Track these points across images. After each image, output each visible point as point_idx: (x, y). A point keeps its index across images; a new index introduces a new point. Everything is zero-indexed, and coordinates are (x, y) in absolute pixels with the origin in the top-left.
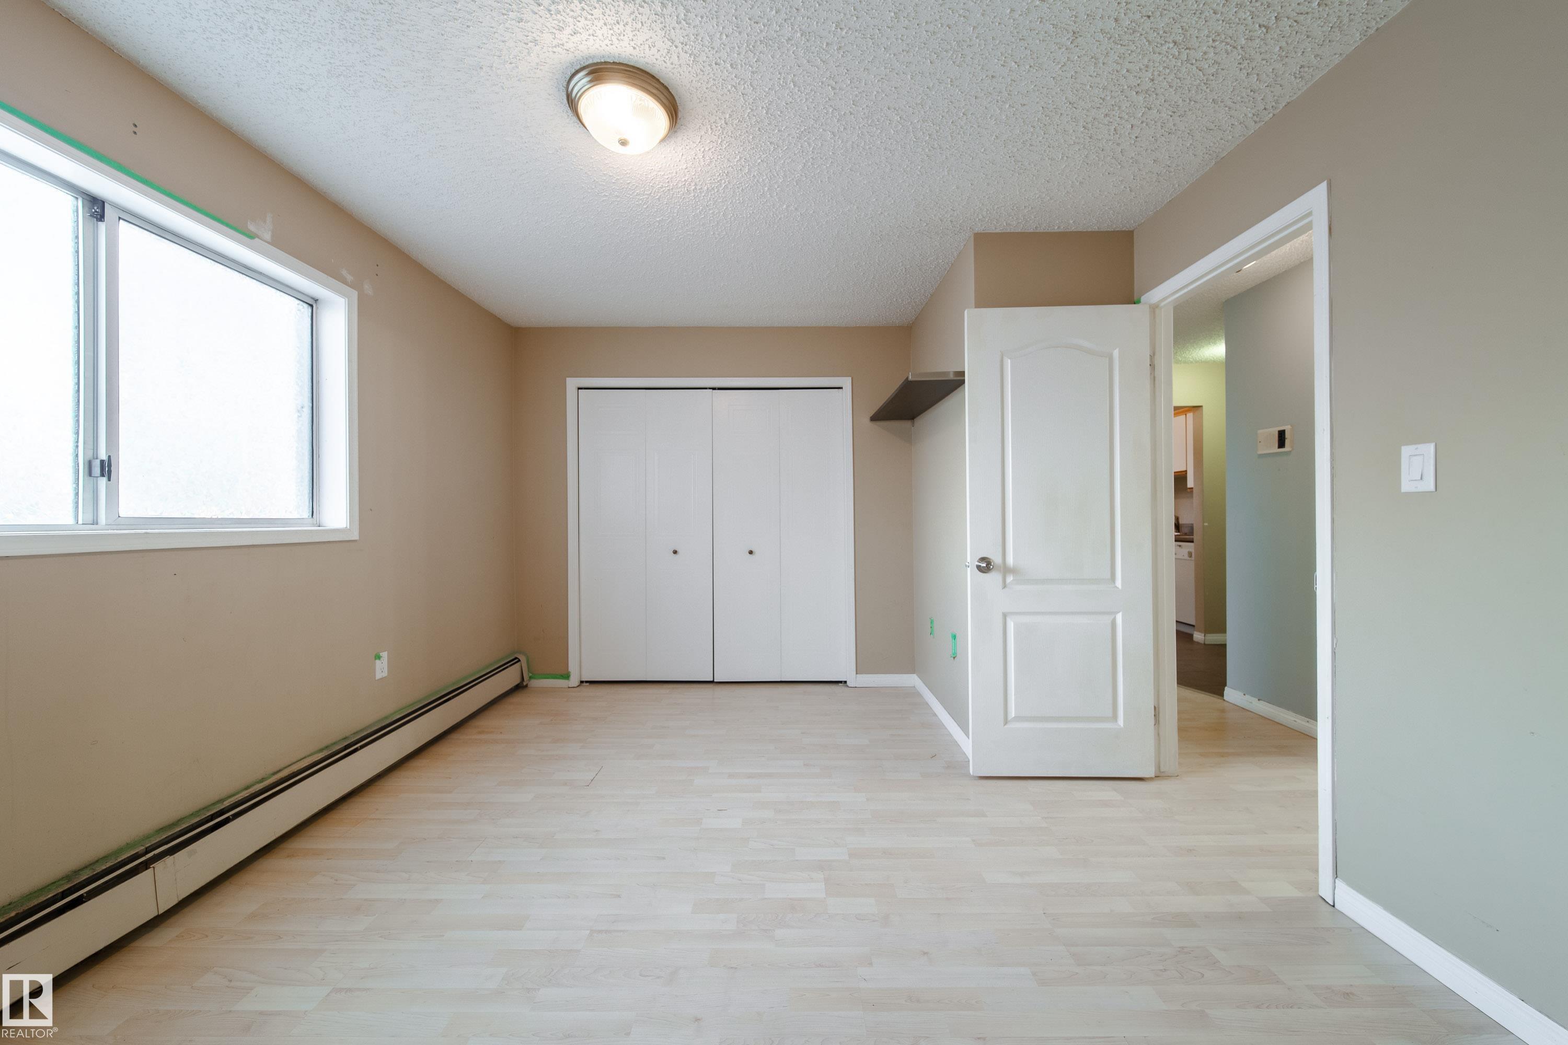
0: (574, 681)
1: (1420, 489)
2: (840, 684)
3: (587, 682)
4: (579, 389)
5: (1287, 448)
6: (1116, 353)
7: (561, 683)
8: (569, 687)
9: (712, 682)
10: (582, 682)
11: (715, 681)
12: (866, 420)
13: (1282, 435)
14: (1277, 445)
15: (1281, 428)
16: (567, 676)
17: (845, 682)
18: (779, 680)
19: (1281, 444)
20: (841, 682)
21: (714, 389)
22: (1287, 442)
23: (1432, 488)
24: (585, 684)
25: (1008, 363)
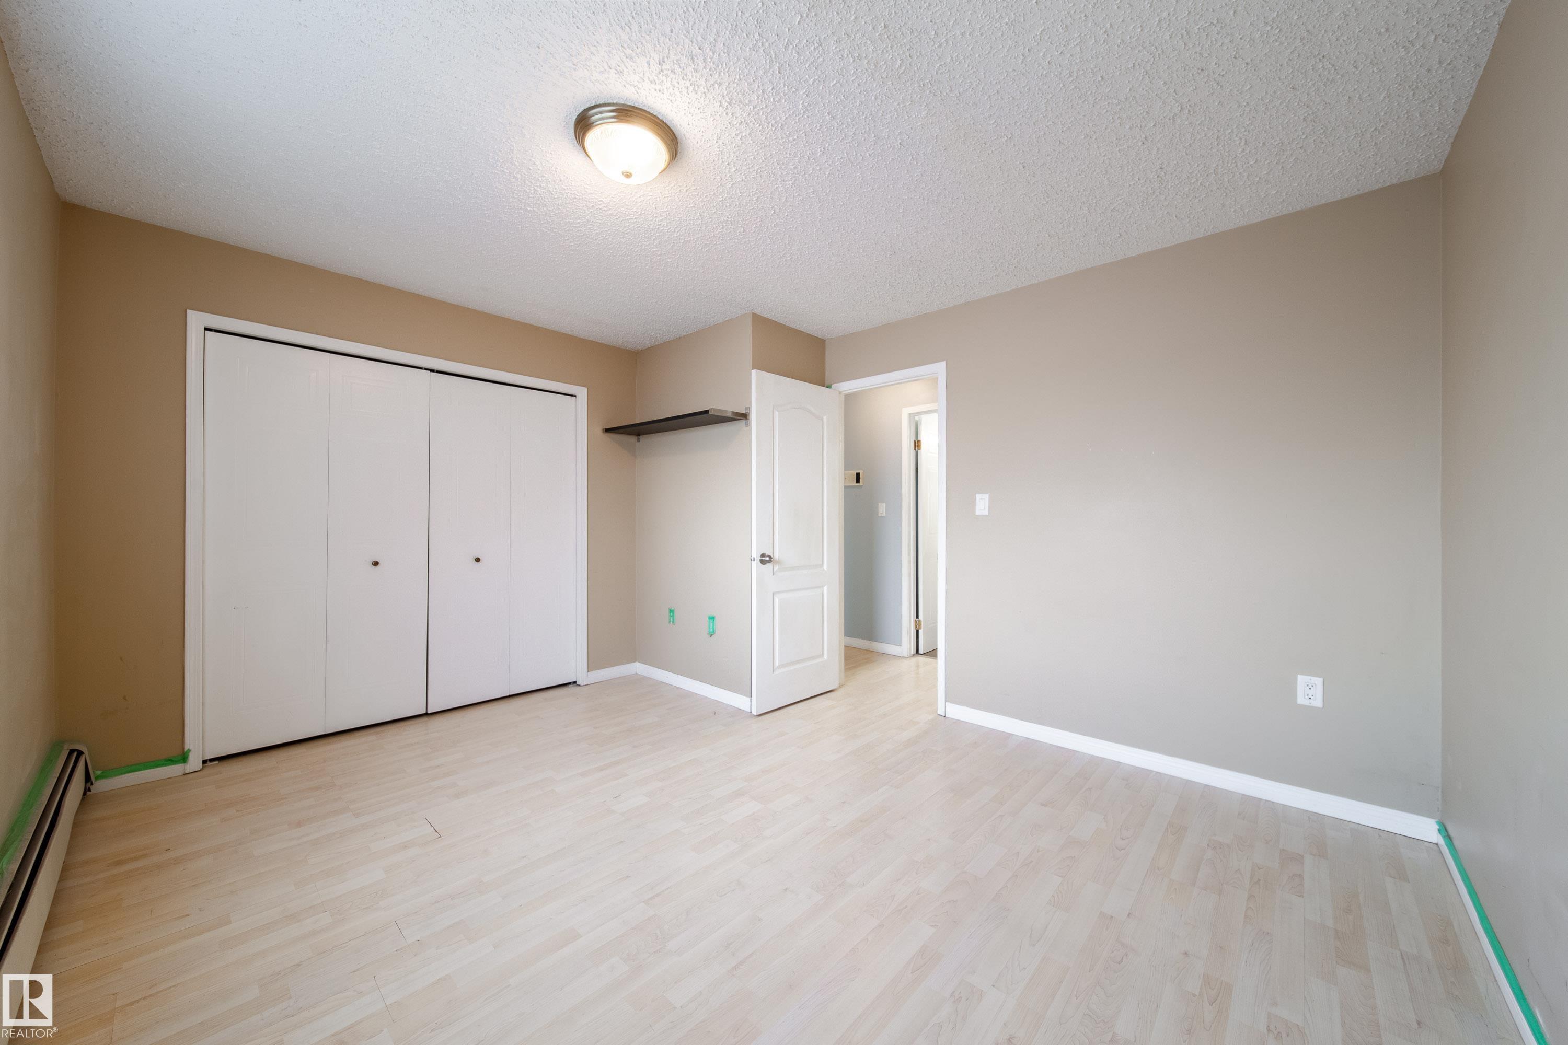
0: (194, 763)
1: (983, 514)
2: (570, 686)
3: (212, 760)
4: (206, 329)
5: (861, 484)
6: (825, 418)
7: (175, 770)
8: (185, 774)
9: (427, 714)
10: (204, 762)
11: (429, 712)
12: (598, 431)
13: (858, 475)
14: (855, 482)
15: (858, 472)
16: (183, 757)
17: (575, 682)
18: (508, 695)
19: (858, 481)
20: (570, 683)
21: (432, 371)
22: (861, 480)
23: (987, 513)
24: (209, 764)
25: (776, 414)
